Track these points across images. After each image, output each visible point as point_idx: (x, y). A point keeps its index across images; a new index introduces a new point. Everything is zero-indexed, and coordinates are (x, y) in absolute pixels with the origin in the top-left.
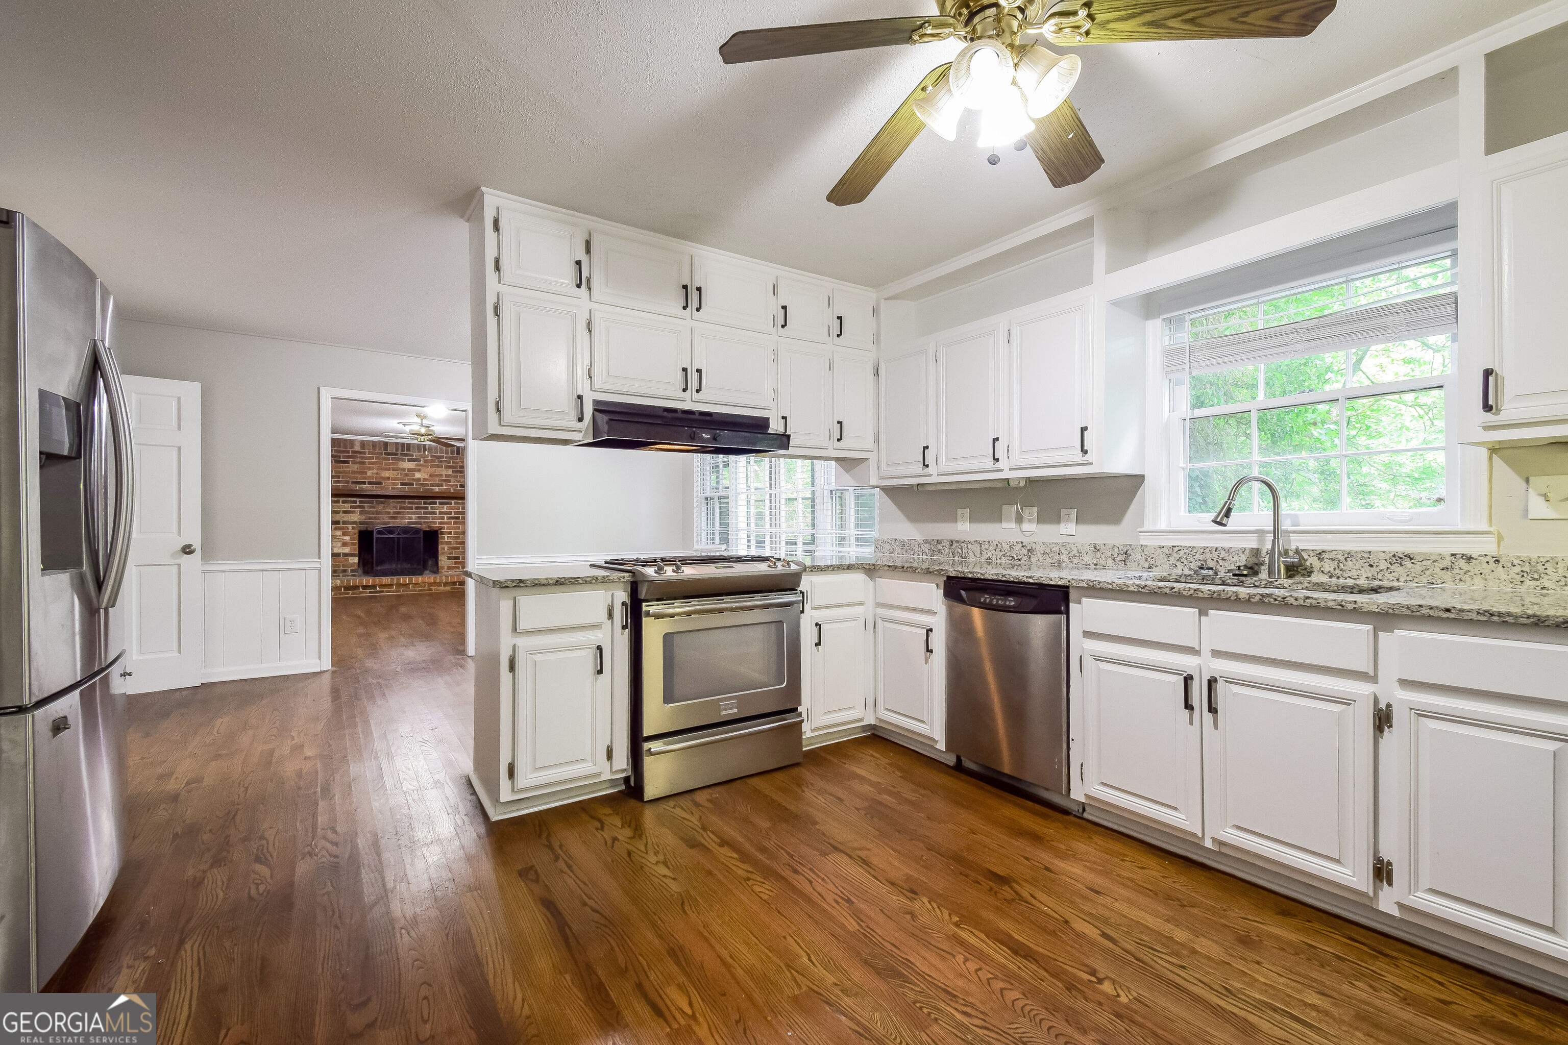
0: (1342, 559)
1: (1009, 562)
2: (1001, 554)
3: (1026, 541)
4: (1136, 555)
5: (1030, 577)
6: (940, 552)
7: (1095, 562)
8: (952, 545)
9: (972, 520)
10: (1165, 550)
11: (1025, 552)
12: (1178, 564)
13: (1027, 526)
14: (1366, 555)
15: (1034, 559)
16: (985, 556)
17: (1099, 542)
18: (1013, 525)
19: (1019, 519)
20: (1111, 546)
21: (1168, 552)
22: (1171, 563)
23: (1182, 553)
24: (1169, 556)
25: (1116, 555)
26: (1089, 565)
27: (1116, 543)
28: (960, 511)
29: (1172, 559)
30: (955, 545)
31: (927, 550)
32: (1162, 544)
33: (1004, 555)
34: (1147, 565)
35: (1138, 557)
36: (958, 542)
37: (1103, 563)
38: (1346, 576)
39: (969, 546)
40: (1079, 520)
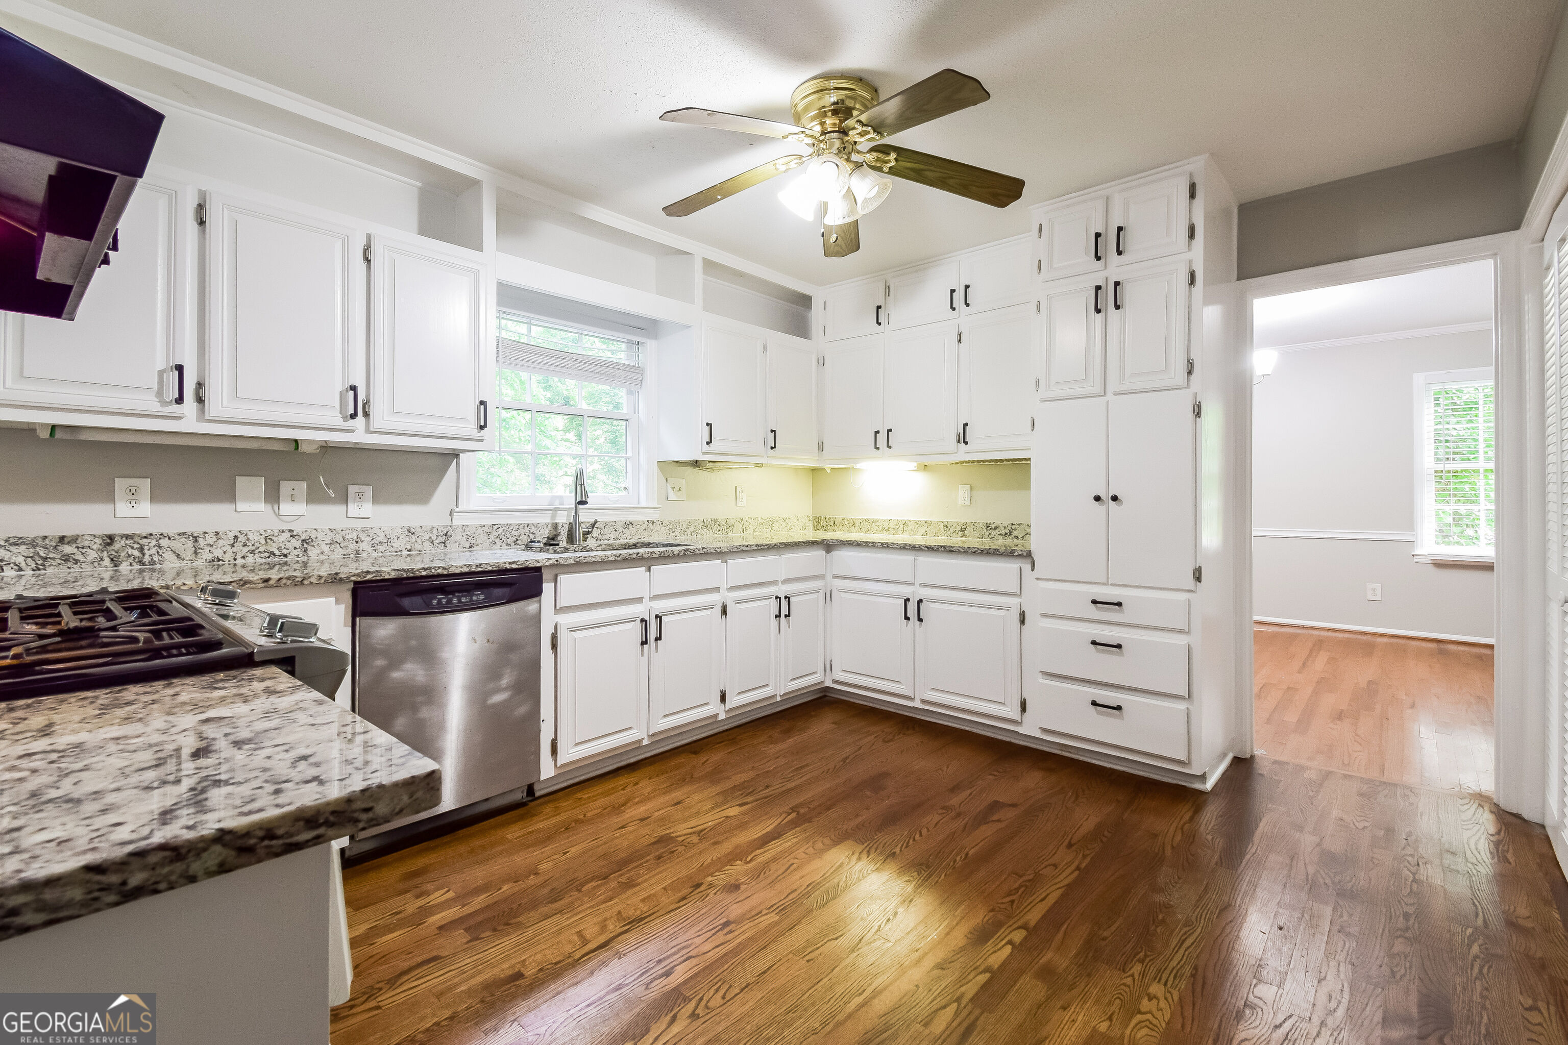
0: (603, 527)
1: (263, 561)
2: (245, 549)
3: (298, 528)
4: (457, 536)
5: (514, 563)
7: (409, 548)
8: (109, 544)
9: (160, 498)
10: (486, 529)
11: (298, 544)
12: (497, 541)
13: (286, 508)
14: (613, 524)
16: (206, 555)
17: (414, 524)
18: (261, 506)
19: (272, 499)
20: (429, 528)
21: (488, 531)
22: (491, 540)
23: (500, 530)
24: (489, 534)
25: (434, 538)
26: (401, 551)
27: (435, 525)
28: (125, 484)
29: (492, 536)
30: (120, 543)
32: (483, 523)
33: (253, 552)
34: (468, 545)
35: (459, 537)
37: (419, 547)
38: (604, 538)
39: (165, 541)
40: (376, 500)
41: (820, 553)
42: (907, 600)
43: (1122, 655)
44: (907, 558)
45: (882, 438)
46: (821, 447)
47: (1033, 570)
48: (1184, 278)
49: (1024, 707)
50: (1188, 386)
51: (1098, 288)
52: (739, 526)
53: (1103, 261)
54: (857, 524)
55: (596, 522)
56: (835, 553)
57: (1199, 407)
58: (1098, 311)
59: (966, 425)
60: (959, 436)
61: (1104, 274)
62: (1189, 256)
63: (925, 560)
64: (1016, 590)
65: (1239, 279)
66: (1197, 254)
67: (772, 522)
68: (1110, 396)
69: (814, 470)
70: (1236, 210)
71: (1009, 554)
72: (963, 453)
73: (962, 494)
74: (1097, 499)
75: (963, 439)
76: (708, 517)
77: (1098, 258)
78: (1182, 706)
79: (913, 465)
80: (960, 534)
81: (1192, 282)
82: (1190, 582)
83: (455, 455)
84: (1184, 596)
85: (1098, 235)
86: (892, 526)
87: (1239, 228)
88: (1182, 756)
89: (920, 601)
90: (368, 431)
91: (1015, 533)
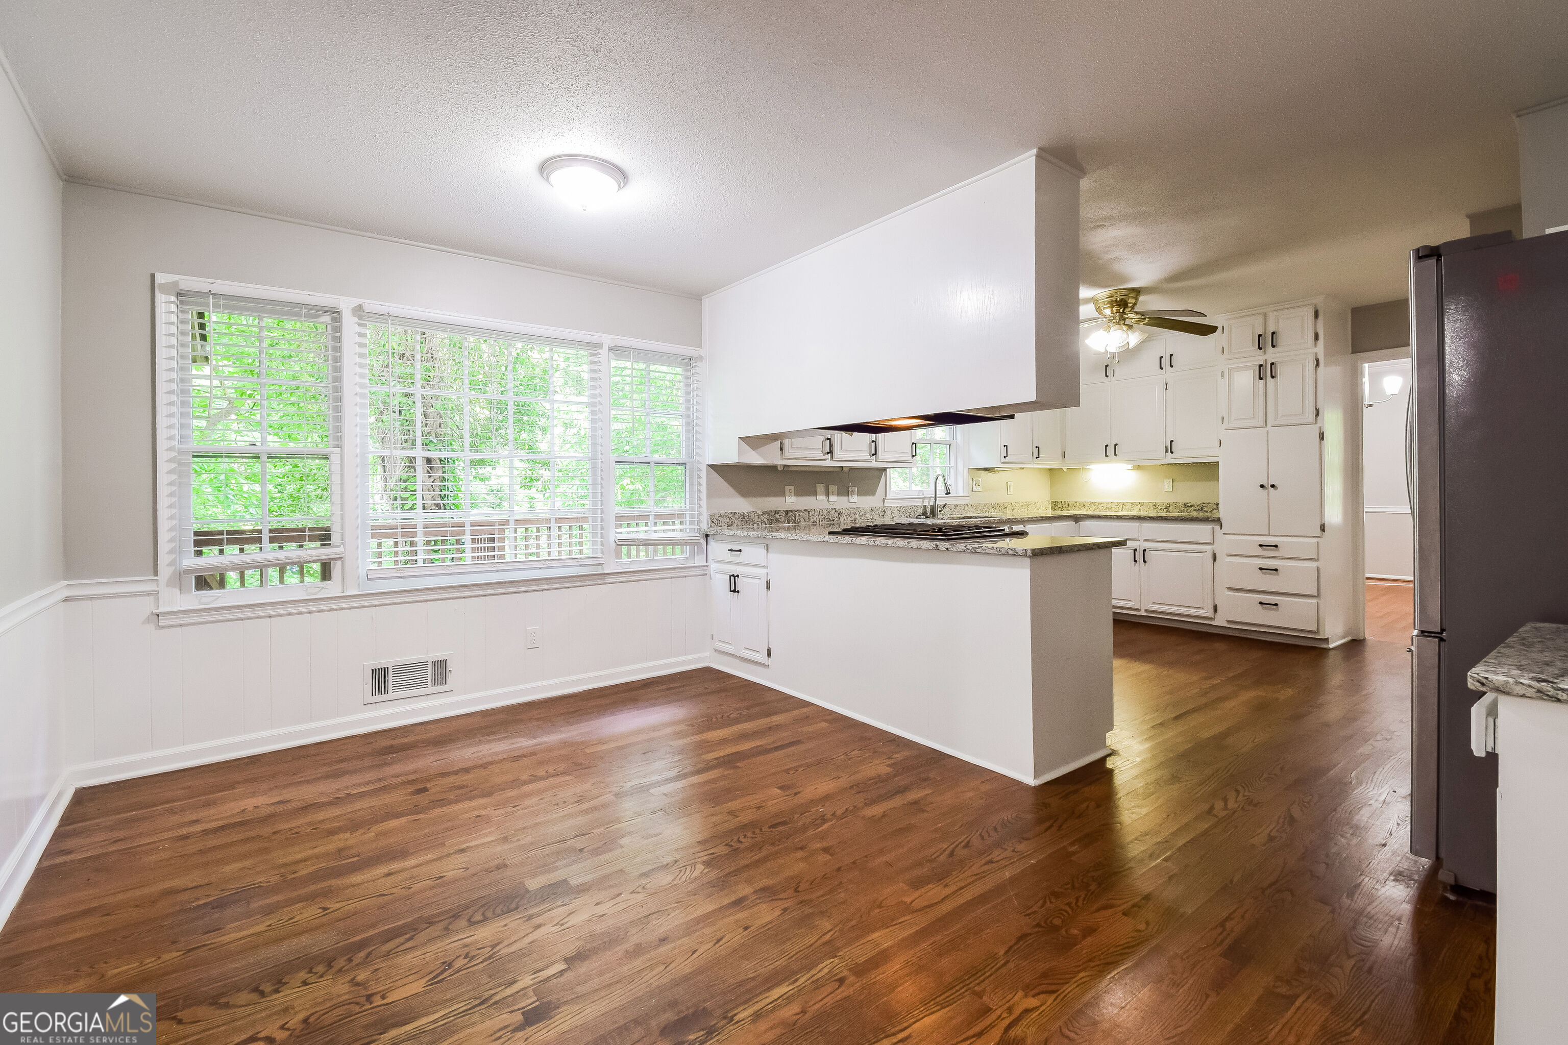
1: (827, 523)
2: (823, 517)
3: (837, 508)
6: (777, 520)
8: (787, 514)
9: (798, 494)
10: (903, 508)
11: (837, 515)
13: (832, 499)
15: (842, 519)
16: (812, 520)
18: (823, 497)
19: (827, 494)
28: (787, 488)
30: (790, 514)
31: (766, 520)
32: (898, 506)
36: (791, 511)
39: (801, 514)
40: (859, 494)
41: (1070, 523)
42: (1135, 550)
43: (1278, 574)
44: (1135, 524)
45: (1111, 450)
46: (1064, 455)
47: (1221, 528)
48: (1311, 364)
49: (1216, 609)
50: (1316, 423)
51: (1261, 366)
52: (1009, 507)
53: (1263, 350)
54: (1087, 505)
55: (946, 504)
56: (1082, 523)
57: (1323, 434)
58: (1261, 378)
59: (1172, 441)
60: (1166, 448)
61: (1265, 357)
62: (1315, 350)
63: (1146, 525)
64: (1210, 541)
65: (1352, 353)
66: (1320, 349)
67: (1028, 504)
68: (1269, 427)
69: (1050, 469)
70: (1349, 312)
71: (1206, 520)
72: (1170, 459)
73: (1167, 485)
74: (1262, 486)
75: (1170, 449)
76: (994, 502)
77: (1260, 348)
78: (1314, 601)
79: (1130, 466)
80: (1165, 510)
81: (1318, 365)
82: (1318, 532)
83: (885, 469)
84: (1316, 540)
85: (1260, 336)
86: (1114, 506)
87: (1352, 323)
88: (1314, 629)
89: (1144, 551)
90: (876, 461)
91: (1205, 509)
